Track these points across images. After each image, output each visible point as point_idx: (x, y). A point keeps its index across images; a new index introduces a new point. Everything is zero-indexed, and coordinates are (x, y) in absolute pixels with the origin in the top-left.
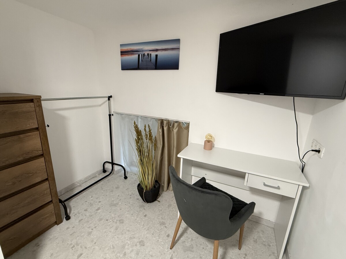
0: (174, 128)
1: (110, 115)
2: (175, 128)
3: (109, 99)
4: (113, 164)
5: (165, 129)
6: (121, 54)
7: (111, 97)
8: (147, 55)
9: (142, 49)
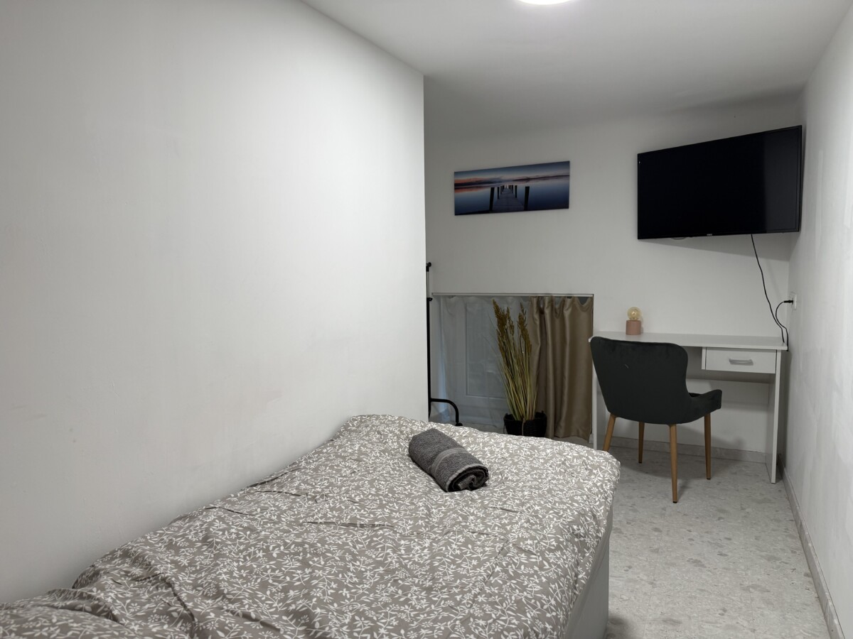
1: (429, 300)
3: (428, 270)
4: (430, 400)
5: (547, 312)
6: (455, 189)
7: (430, 265)
8: (508, 187)
9: (498, 178)
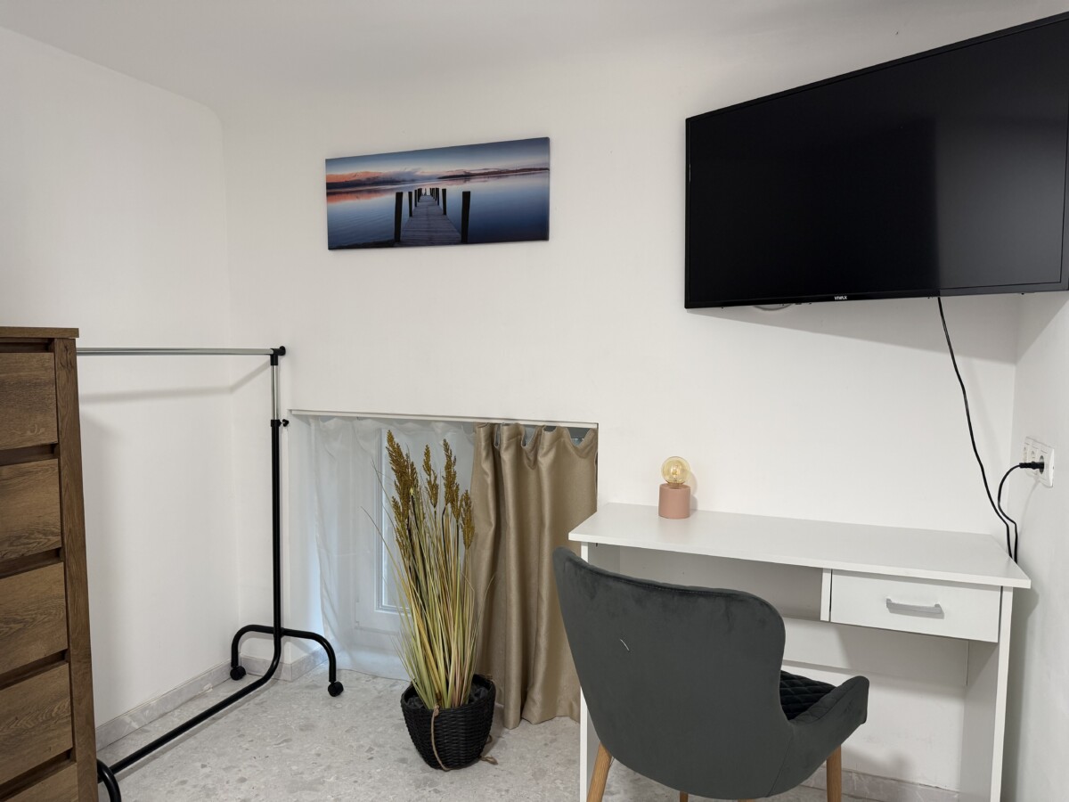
0: (541, 452)
1: (275, 425)
2: (545, 450)
3: (274, 362)
4: (278, 632)
5: (507, 457)
6: (328, 194)
7: (282, 351)
8: (428, 193)
9: (409, 173)
